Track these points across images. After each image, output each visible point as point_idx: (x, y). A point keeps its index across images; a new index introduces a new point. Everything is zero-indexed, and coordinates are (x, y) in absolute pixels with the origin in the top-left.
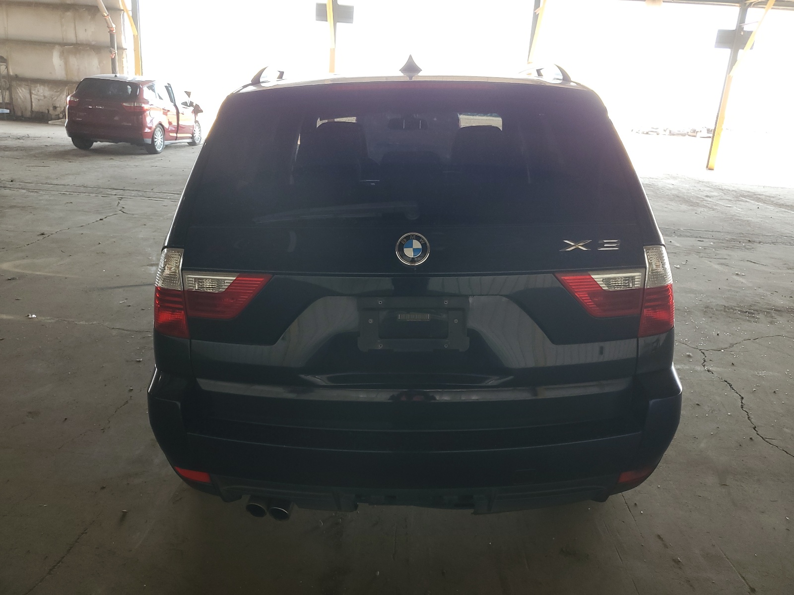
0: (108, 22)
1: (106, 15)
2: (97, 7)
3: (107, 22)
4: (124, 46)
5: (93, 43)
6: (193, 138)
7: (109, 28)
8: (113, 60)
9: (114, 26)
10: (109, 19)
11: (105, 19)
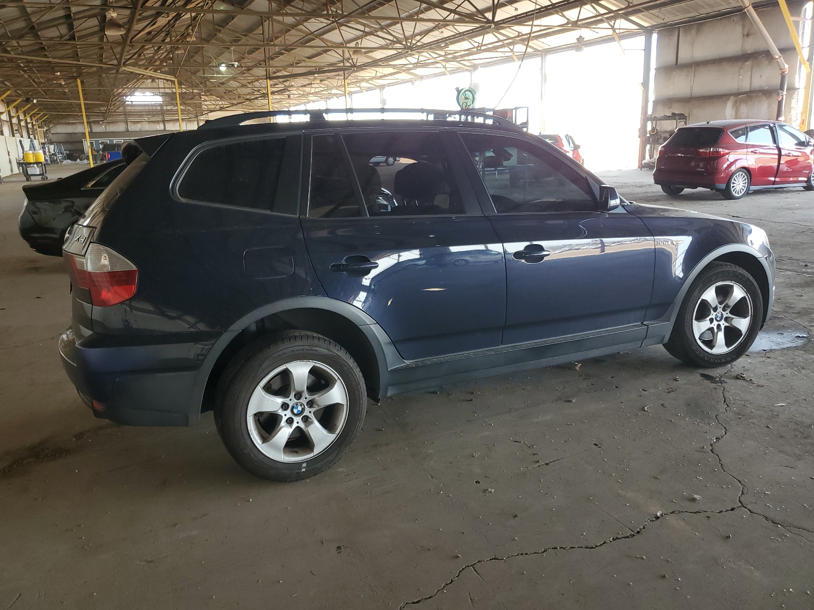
0: (780, 63)
1: (777, 57)
2: (768, 51)
3: (779, 65)
4: (797, 86)
5: (766, 88)
6: (808, 181)
7: (781, 70)
8: (780, 103)
9: (787, 66)
10: (782, 60)
11: (777, 61)
